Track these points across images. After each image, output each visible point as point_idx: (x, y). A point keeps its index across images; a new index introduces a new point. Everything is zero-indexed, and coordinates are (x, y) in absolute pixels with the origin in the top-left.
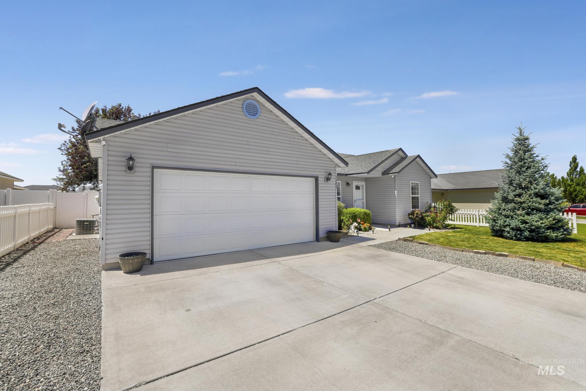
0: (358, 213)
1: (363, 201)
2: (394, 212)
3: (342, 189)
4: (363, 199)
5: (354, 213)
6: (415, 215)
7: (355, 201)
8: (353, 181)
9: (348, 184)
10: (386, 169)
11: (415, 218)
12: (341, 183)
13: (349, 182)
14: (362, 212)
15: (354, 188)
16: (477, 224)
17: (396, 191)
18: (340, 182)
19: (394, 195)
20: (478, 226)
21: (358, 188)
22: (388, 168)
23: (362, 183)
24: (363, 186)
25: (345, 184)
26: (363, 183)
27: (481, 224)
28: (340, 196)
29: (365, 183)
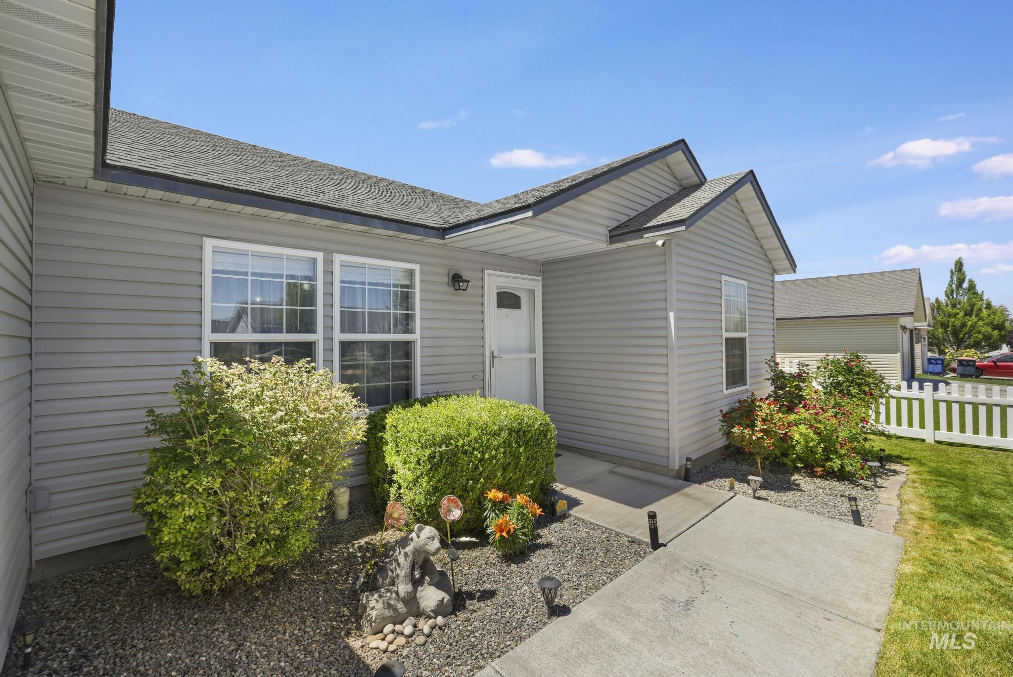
1: (532, 356)
2: (664, 407)
3: (426, 300)
4: (532, 350)
5: (446, 440)
6: (759, 425)
7: (493, 357)
8: (487, 271)
9: (457, 280)
10: (627, 218)
11: (758, 439)
12: (421, 272)
13: (465, 275)
15: (491, 299)
16: (928, 434)
17: (671, 315)
18: (417, 267)
19: (662, 333)
20: (930, 440)
21: (508, 300)
22: (633, 214)
23: (528, 282)
24: (532, 292)
25: (445, 279)
26: (535, 284)
27: (943, 434)
28: (415, 337)
29: (543, 279)
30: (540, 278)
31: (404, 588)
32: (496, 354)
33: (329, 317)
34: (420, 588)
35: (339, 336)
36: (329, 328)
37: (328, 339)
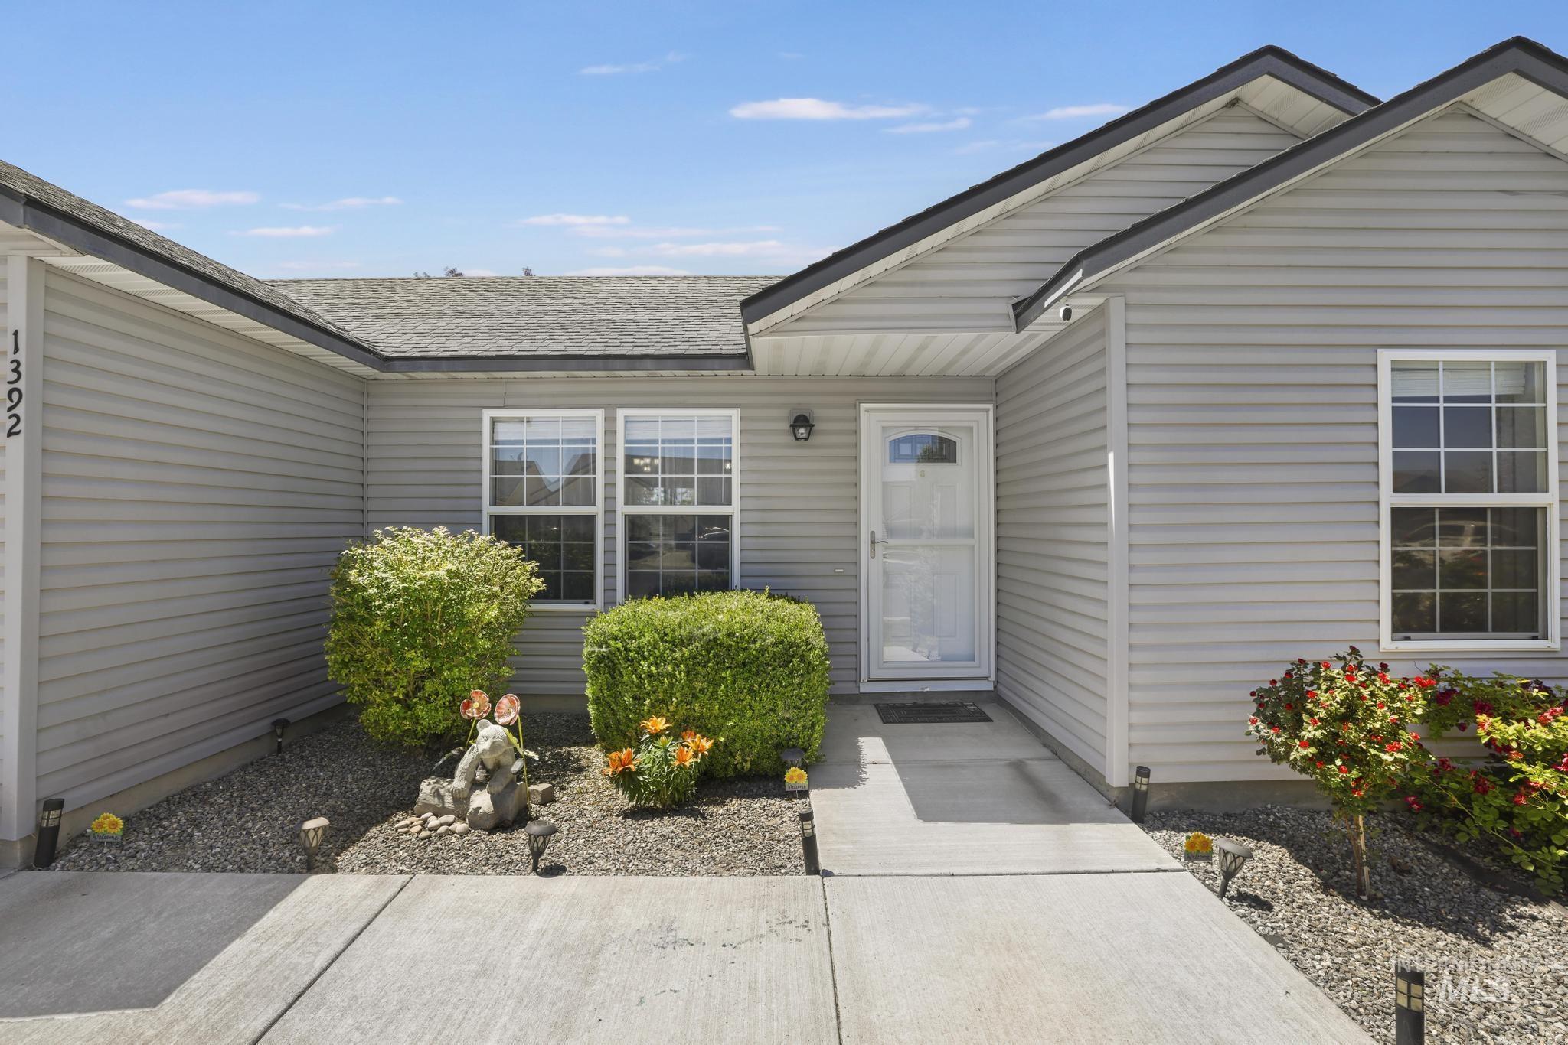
0: (648, 637)
3: (750, 458)
4: (971, 530)
7: (873, 542)
8: (863, 406)
9: (802, 422)
12: (742, 419)
14: (691, 639)
17: (1110, 458)
18: (734, 413)
23: (958, 417)
24: (971, 432)
25: (784, 425)
28: (733, 509)
29: (997, 407)
30: (990, 406)
31: (459, 783)
32: (879, 536)
33: (610, 486)
34: (478, 792)
35: (622, 509)
36: (610, 499)
37: (610, 512)
